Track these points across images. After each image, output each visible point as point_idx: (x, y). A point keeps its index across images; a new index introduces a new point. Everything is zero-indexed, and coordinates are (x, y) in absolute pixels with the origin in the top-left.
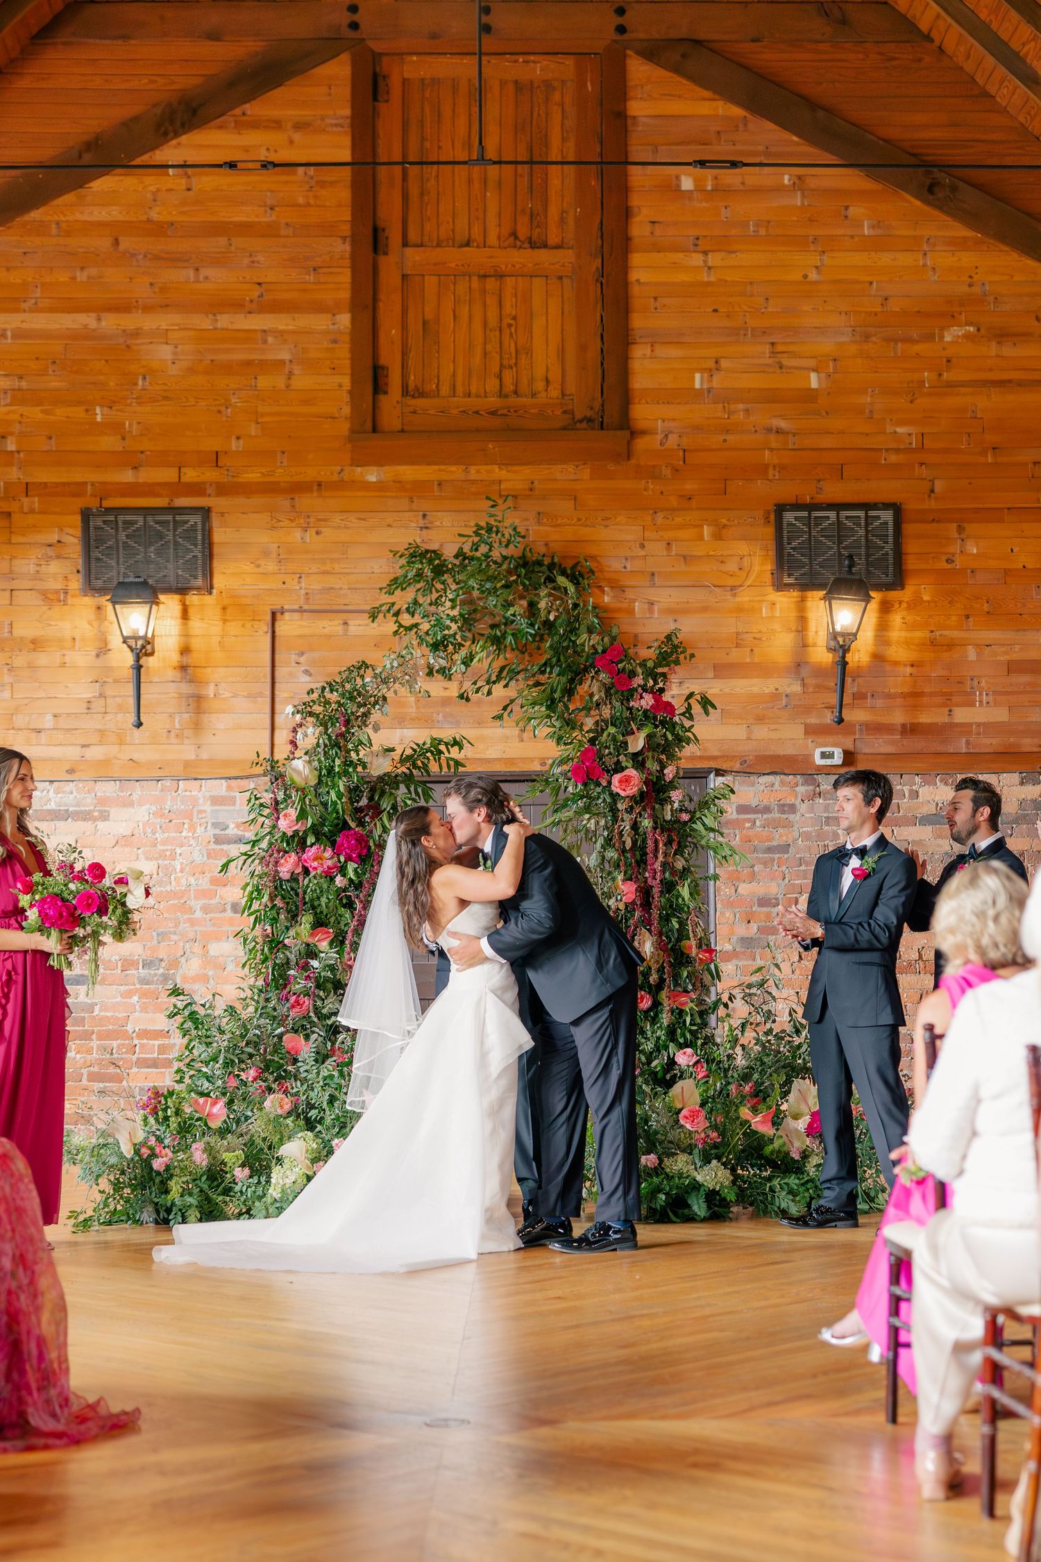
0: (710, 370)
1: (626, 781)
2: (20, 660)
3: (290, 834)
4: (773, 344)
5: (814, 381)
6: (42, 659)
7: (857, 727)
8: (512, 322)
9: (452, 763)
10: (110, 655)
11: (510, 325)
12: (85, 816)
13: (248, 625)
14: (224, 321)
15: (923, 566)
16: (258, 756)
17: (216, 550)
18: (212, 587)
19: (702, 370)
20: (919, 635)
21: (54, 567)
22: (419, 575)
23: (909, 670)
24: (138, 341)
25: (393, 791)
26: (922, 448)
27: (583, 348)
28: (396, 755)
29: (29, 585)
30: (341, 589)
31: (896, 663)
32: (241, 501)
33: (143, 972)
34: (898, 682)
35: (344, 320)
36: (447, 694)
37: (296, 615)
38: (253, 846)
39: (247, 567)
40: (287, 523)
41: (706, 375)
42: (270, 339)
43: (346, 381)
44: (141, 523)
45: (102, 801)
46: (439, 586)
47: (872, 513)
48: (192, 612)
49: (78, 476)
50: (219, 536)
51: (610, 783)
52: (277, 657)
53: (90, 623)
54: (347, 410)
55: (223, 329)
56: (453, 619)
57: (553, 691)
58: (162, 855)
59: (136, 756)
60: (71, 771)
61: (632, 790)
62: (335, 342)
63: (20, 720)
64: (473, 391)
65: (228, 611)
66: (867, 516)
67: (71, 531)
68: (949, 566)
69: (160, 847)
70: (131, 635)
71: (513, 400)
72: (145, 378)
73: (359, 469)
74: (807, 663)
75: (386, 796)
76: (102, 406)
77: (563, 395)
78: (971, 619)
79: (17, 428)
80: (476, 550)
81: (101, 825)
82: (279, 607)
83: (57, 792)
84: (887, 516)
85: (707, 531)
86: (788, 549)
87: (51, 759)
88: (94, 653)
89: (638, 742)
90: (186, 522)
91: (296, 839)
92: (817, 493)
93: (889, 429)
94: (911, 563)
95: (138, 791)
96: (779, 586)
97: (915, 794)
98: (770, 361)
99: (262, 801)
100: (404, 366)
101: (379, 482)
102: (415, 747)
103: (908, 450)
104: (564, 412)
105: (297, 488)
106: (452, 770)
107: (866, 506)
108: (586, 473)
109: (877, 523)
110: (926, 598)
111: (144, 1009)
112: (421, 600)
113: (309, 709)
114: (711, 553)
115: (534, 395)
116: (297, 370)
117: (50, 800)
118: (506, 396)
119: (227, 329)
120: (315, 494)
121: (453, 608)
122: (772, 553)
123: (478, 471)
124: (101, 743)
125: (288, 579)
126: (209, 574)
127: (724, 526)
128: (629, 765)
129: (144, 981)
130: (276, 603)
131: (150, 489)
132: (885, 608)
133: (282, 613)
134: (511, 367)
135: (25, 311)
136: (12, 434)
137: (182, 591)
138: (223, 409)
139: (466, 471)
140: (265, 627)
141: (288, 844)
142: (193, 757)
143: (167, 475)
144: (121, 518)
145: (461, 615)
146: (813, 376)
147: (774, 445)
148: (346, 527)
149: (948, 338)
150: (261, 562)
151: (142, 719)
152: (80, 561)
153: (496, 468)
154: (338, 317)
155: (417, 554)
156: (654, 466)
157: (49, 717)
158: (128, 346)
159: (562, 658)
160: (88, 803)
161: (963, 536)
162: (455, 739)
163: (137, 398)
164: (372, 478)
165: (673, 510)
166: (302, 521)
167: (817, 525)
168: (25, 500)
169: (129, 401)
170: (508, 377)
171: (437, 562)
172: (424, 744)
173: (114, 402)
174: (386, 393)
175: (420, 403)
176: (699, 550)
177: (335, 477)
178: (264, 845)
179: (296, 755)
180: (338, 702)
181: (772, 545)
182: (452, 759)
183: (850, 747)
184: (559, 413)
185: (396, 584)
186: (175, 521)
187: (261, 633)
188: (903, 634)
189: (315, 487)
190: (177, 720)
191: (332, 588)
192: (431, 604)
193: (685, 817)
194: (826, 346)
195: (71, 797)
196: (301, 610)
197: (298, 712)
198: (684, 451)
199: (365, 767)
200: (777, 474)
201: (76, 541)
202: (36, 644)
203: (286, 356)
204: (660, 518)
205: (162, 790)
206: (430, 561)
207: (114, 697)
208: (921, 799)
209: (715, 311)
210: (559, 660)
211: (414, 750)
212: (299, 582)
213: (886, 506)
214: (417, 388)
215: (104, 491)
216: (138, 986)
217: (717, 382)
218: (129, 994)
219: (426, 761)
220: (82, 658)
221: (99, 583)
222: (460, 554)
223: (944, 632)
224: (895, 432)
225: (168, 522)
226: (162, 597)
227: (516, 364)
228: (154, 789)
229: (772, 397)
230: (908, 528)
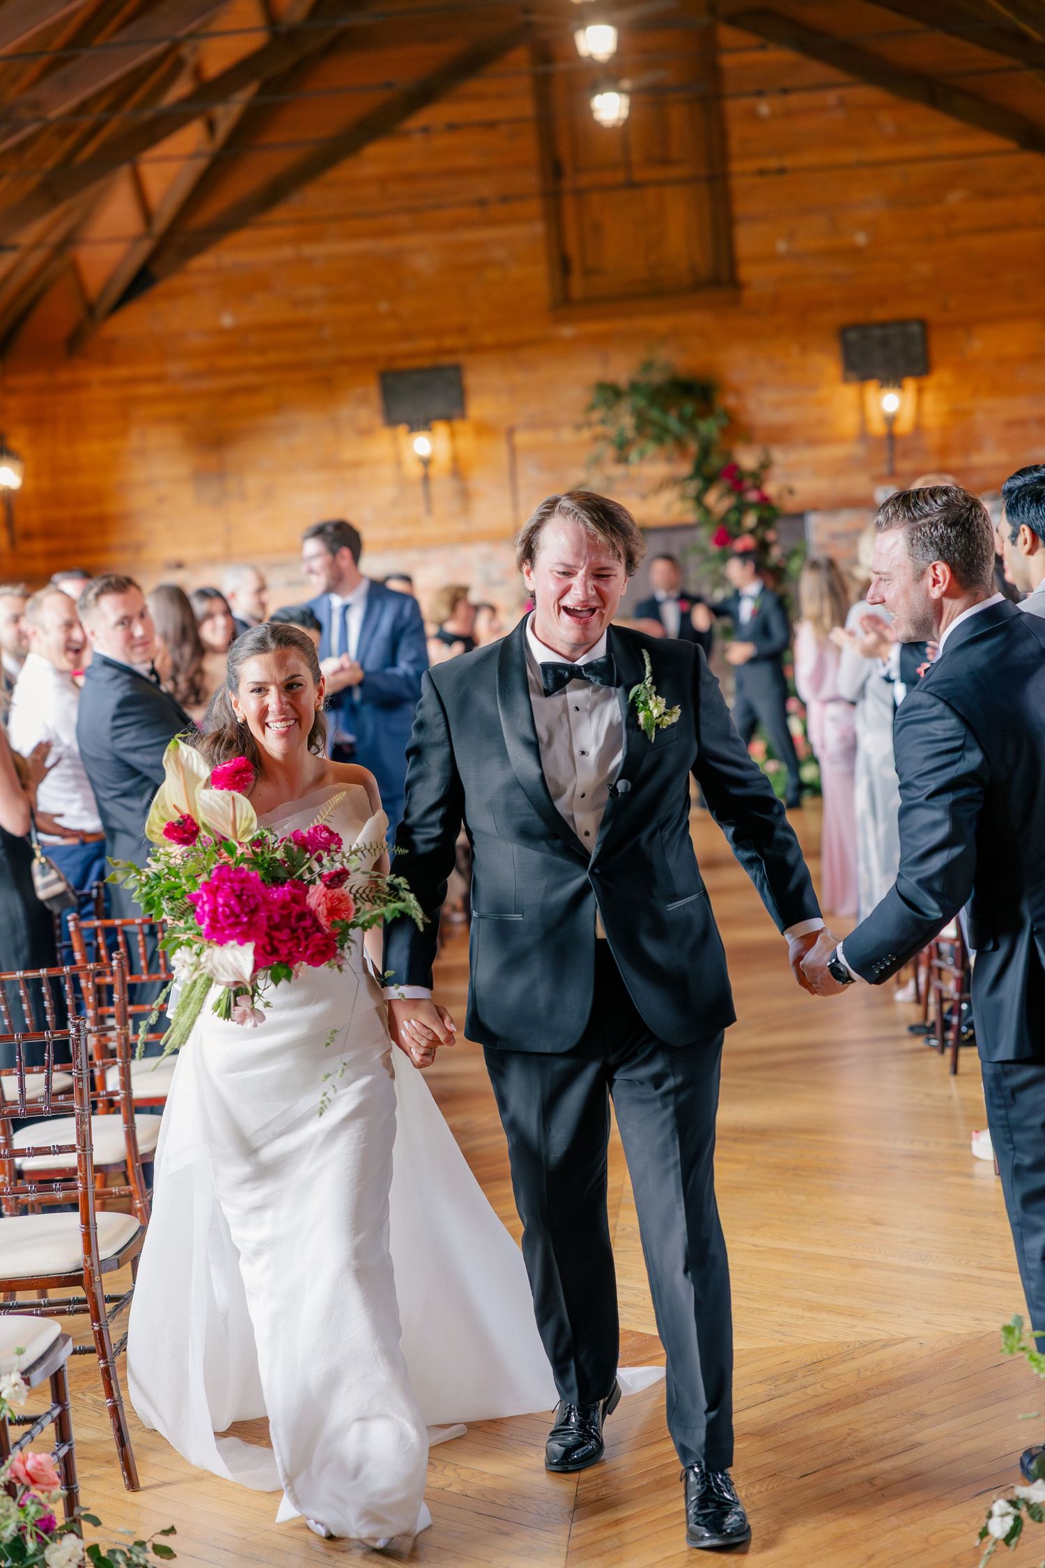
2: (348, 476)
4: (830, 216)
5: (861, 239)
6: (362, 473)
10: (405, 469)
13: (494, 438)
15: (943, 359)
17: (467, 391)
18: (467, 415)
20: (944, 407)
21: (364, 412)
23: (938, 432)
27: (701, 231)
29: (349, 425)
31: (929, 428)
32: (483, 356)
34: (932, 442)
35: (540, 227)
37: (525, 430)
39: (490, 401)
40: (513, 369)
42: (492, 246)
43: (544, 269)
46: (619, 405)
48: (457, 432)
49: (373, 349)
50: (469, 381)
53: (389, 446)
54: (547, 288)
59: (428, 533)
65: (479, 431)
67: (373, 387)
73: (557, 329)
74: (869, 434)
77: (691, 265)
78: (979, 393)
79: (330, 322)
80: (642, 379)
85: (795, 349)
86: (850, 357)
88: (394, 467)
92: (868, 316)
93: (914, 268)
94: (935, 356)
96: (846, 380)
98: (829, 227)
100: (583, 254)
101: (573, 337)
103: (928, 281)
104: (693, 277)
105: (518, 345)
107: (901, 323)
108: (710, 317)
109: (909, 334)
110: (946, 383)
114: (799, 365)
115: (671, 267)
116: (511, 264)
118: (653, 269)
119: (461, 241)
120: (529, 348)
122: (841, 359)
124: (405, 526)
125: (518, 406)
126: (464, 406)
127: (806, 344)
130: (512, 422)
131: (420, 355)
132: (920, 391)
137: (448, 418)
139: (630, 323)
140: (505, 440)
142: (467, 529)
143: (432, 344)
146: (860, 236)
147: (836, 287)
148: (553, 368)
149: (951, 201)
150: (499, 397)
152: (381, 405)
153: (648, 319)
154: (535, 225)
155: (602, 386)
156: (756, 308)
158: (398, 260)
161: (970, 337)
163: (408, 293)
164: (568, 334)
165: (770, 336)
166: (523, 366)
168: (340, 369)
169: (403, 296)
171: (616, 390)
173: (392, 297)
174: (572, 275)
175: (595, 279)
176: (791, 363)
177: (541, 336)
181: (841, 354)
184: (690, 278)
185: (591, 408)
187: (503, 443)
188: (934, 407)
189: (529, 343)
190: (454, 506)
194: (868, 213)
196: (528, 427)
200: (839, 306)
201: (377, 393)
202: (356, 464)
203: (503, 257)
206: (612, 390)
207: (410, 495)
213: (915, 322)
214: (592, 269)
215: (392, 358)
221: (396, 418)
222: (630, 382)
223: (962, 404)
226: (437, 425)
230: (931, 335)
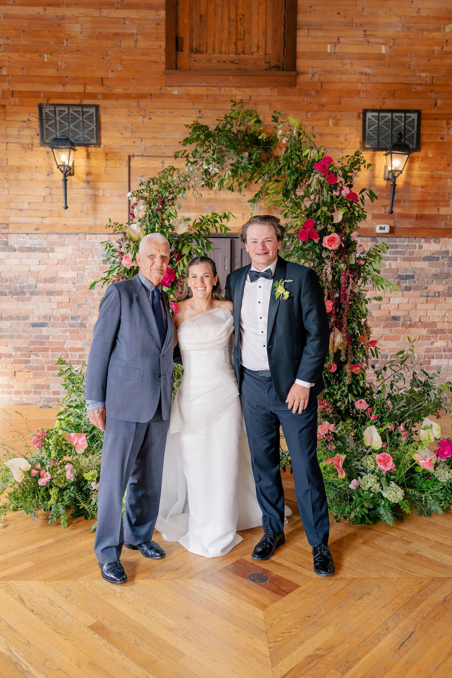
0: (335, 43)
1: (332, 240)
2: (12, 177)
3: (129, 268)
4: (365, 31)
5: (384, 50)
6: (22, 176)
7: (396, 216)
8: (242, 17)
9: (223, 228)
10: (54, 175)
11: (241, 19)
12: (43, 250)
13: (118, 162)
14: (105, 12)
15: (430, 141)
16: (110, 221)
17: (103, 126)
18: (100, 144)
19: (331, 43)
20: (427, 173)
21: (27, 132)
22: (198, 136)
23: (420, 189)
24: (64, 22)
25: (190, 244)
26: (432, 84)
27: (275, 31)
28: (191, 223)
29: (15, 140)
30: (161, 146)
31: (415, 186)
32: (113, 102)
33: (71, 322)
34: (415, 195)
35: (163, 13)
36: (209, 196)
37: (140, 158)
38: (109, 274)
39: (117, 135)
40: (135, 113)
41: (333, 46)
42: (127, 22)
43: (163, 44)
44: (67, 112)
45: (51, 243)
46: (207, 143)
47: (408, 115)
48: (92, 155)
49: (37, 88)
50: (104, 119)
51: (321, 241)
52: (131, 177)
53: (44, 160)
54: (164, 59)
55: (104, 17)
56: (214, 160)
57: (286, 185)
58: (79, 269)
59: (66, 223)
60: (37, 229)
61: (335, 247)
62: (158, 24)
63: (13, 205)
64: (223, 50)
65: (108, 155)
66: (405, 116)
67: (34, 115)
68: (441, 141)
69: (78, 265)
70: (61, 164)
71: (242, 56)
72: (67, 40)
73: (169, 88)
74: (374, 185)
75: (186, 246)
76: (47, 54)
77: (266, 54)
78: (450, 166)
79: (7, 64)
80: (225, 127)
81: (51, 254)
82: (132, 154)
83: (30, 238)
84: (414, 116)
85: (331, 122)
86: (368, 131)
87: (28, 223)
88: (46, 174)
89: (338, 217)
90: (88, 112)
91: (132, 271)
92: (383, 105)
93: (417, 74)
94: (424, 139)
95: (67, 239)
96: (364, 148)
97: (421, 247)
98: (363, 39)
99: (113, 248)
100: (191, 38)
101: (178, 94)
102: (202, 219)
103: (426, 85)
104: (266, 63)
105: (141, 97)
106: (223, 232)
107: (405, 111)
108: (275, 92)
109: (409, 120)
110: (430, 156)
111: (72, 338)
112: (198, 149)
113: (140, 194)
114: (333, 132)
115: (252, 54)
116: (140, 38)
117: (27, 242)
118: (239, 54)
119: (106, 17)
120: (149, 100)
121: (213, 155)
122: (360, 133)
123: (225, 90)
124: (50, 217)
125: (136, 141)
126: (99, 138)
127: (339, 120)
128: (333, 231)
129: (71, 326)
130: (131, 151)
131: (71, 95)
132: (410, 159)
133: (134, 157)
134: (241, 40)
135: (9, 5)
136: (4, 66)
137: (87, 145)
138: (105, 57)
139: (220, 90)
140: (125, 164)
141: (128, 274)
142: (93, 224)
143: (79, 89)
144: (57, 109)
145: (217, 157)
146: (383, 47)
147: (363, 81)
148: (164, 116)
149: (447, 30)
150: (124, 132)
151: (68, 205)
152: (39, 130)
153: (233, 89)
154: (159, 12)
155: (198, 127)
156: (307, 90)
157: (26, 204)
158: (59, 24)
159: (291, 165)
160: (45, 245)
161: (449, 126)
162: (225, 214)
163: (64, 50)
164: (176, 93)
165: (315, 111)
166: (142, 113)
167: (381, 120)
168: (12, 99)
169: (60, 52)
170: (240, 44)
171: (206, 132)
172: (207, 216)
173: (53, 52)
174: (182, 51)
175: (199, 56)
176: (326, 131)
177: (158, 92)
178: (115, 274)
179: (134, 222)
180: (158, 191)
181: (360, 129)
182: (224, 226)
183: (392, 225)
184: (263, 63)
185: (187, 141)
186: (83, 112)
187: (124, 166)
188: (419, 173)
189: (149, 96)
190: (85, 207)
191: (156, 145)
192: (203, 152)
193: (362, 262)
194: (390, 32)
195: (37, 241)
196: (142, 156)
197: (134, 196)
198: (322, 83)
199: (173, 229)
200: (364, 95)
201: (36, 120)
202: (19, 169)
203: (135, 31)
204: (309, 115)
205: (79, 239)
206: (204, 131)
207: (56, 195)
208: (423, 249)
209: (339, 13)
210: (289, 166)
211: (202, 221)
212: (141, 142)
213: (414, 111)
214: (196, 49)
215: (49, 96)
216: (69, 328)
217: (338, 49)
218: (65, 331)
219: (208, 227)
220: (41, 176)
221: (48, 141)
222: (218, 129)
223: (438, 172)
224: (420, 76)
225: (79, 111)
226: (77, 148)
227: (243, 38)
228: (75, 238)
229: (364, 57)
230: (424, 122)
